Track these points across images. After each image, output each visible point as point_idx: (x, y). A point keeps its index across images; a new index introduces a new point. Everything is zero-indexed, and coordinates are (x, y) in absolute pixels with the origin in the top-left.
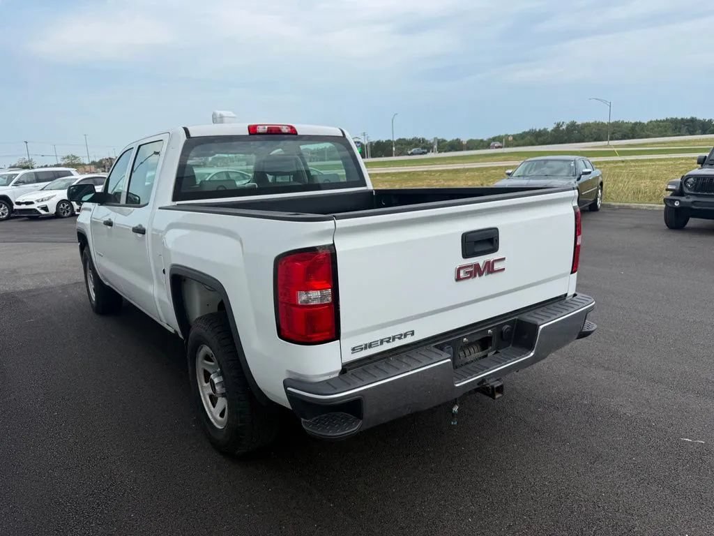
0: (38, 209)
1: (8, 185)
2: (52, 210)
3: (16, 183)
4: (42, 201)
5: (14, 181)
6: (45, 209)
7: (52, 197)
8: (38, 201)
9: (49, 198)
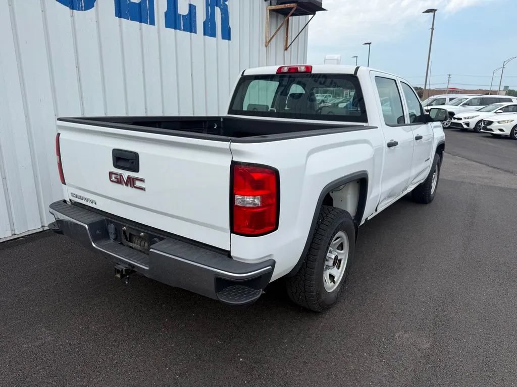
0: (463, 124)
1: (457, 105)
2: (472, 126)
3: (464, 104)
4: (468, 118)
5: (463, 103)
6: (468, 124)
7: (476, 116)
8: (465, 118)
9: (473, 117)
